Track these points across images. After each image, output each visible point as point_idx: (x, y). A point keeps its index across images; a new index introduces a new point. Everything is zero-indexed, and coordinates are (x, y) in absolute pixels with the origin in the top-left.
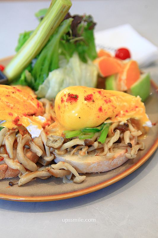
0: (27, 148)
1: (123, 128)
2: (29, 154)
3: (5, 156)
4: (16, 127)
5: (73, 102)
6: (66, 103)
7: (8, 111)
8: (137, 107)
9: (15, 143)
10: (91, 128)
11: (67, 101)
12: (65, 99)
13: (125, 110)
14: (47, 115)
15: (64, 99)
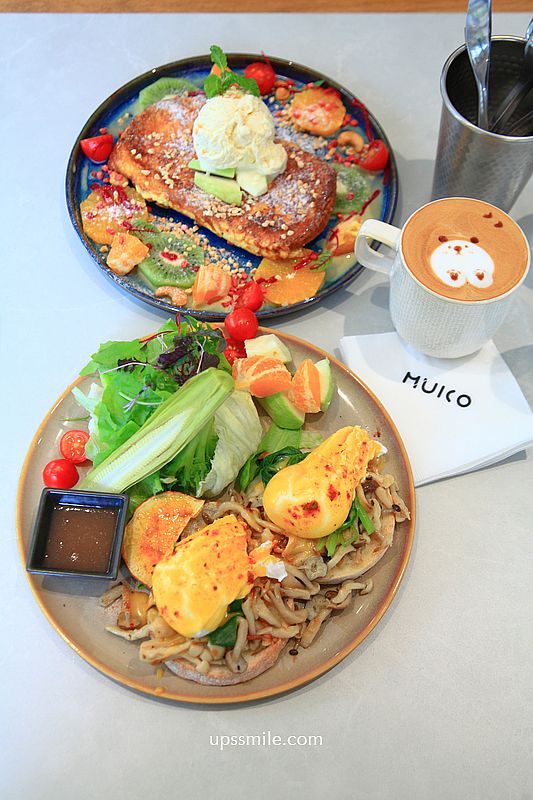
0: (285, 598)
1: (370, 486)
2: (291, 604)
3: (270, 629)
4: (252, 586)
5: (316, 513)
6: (303, 519)
7: (235, 576)
8: (364, 443)
9: (269, 604)
10: (346, 522)
11: (306, 515)
12: (300, 512)
13: (357, 461)
14: (266, 534)
15: (298, 513)
